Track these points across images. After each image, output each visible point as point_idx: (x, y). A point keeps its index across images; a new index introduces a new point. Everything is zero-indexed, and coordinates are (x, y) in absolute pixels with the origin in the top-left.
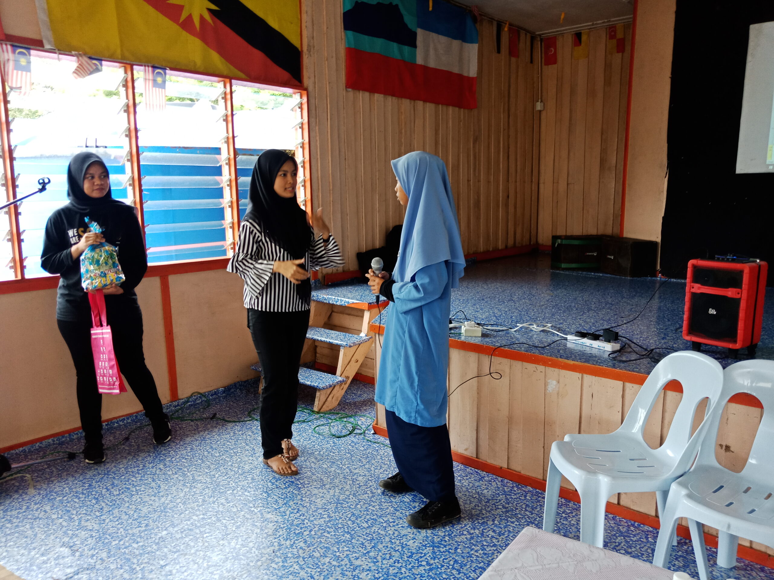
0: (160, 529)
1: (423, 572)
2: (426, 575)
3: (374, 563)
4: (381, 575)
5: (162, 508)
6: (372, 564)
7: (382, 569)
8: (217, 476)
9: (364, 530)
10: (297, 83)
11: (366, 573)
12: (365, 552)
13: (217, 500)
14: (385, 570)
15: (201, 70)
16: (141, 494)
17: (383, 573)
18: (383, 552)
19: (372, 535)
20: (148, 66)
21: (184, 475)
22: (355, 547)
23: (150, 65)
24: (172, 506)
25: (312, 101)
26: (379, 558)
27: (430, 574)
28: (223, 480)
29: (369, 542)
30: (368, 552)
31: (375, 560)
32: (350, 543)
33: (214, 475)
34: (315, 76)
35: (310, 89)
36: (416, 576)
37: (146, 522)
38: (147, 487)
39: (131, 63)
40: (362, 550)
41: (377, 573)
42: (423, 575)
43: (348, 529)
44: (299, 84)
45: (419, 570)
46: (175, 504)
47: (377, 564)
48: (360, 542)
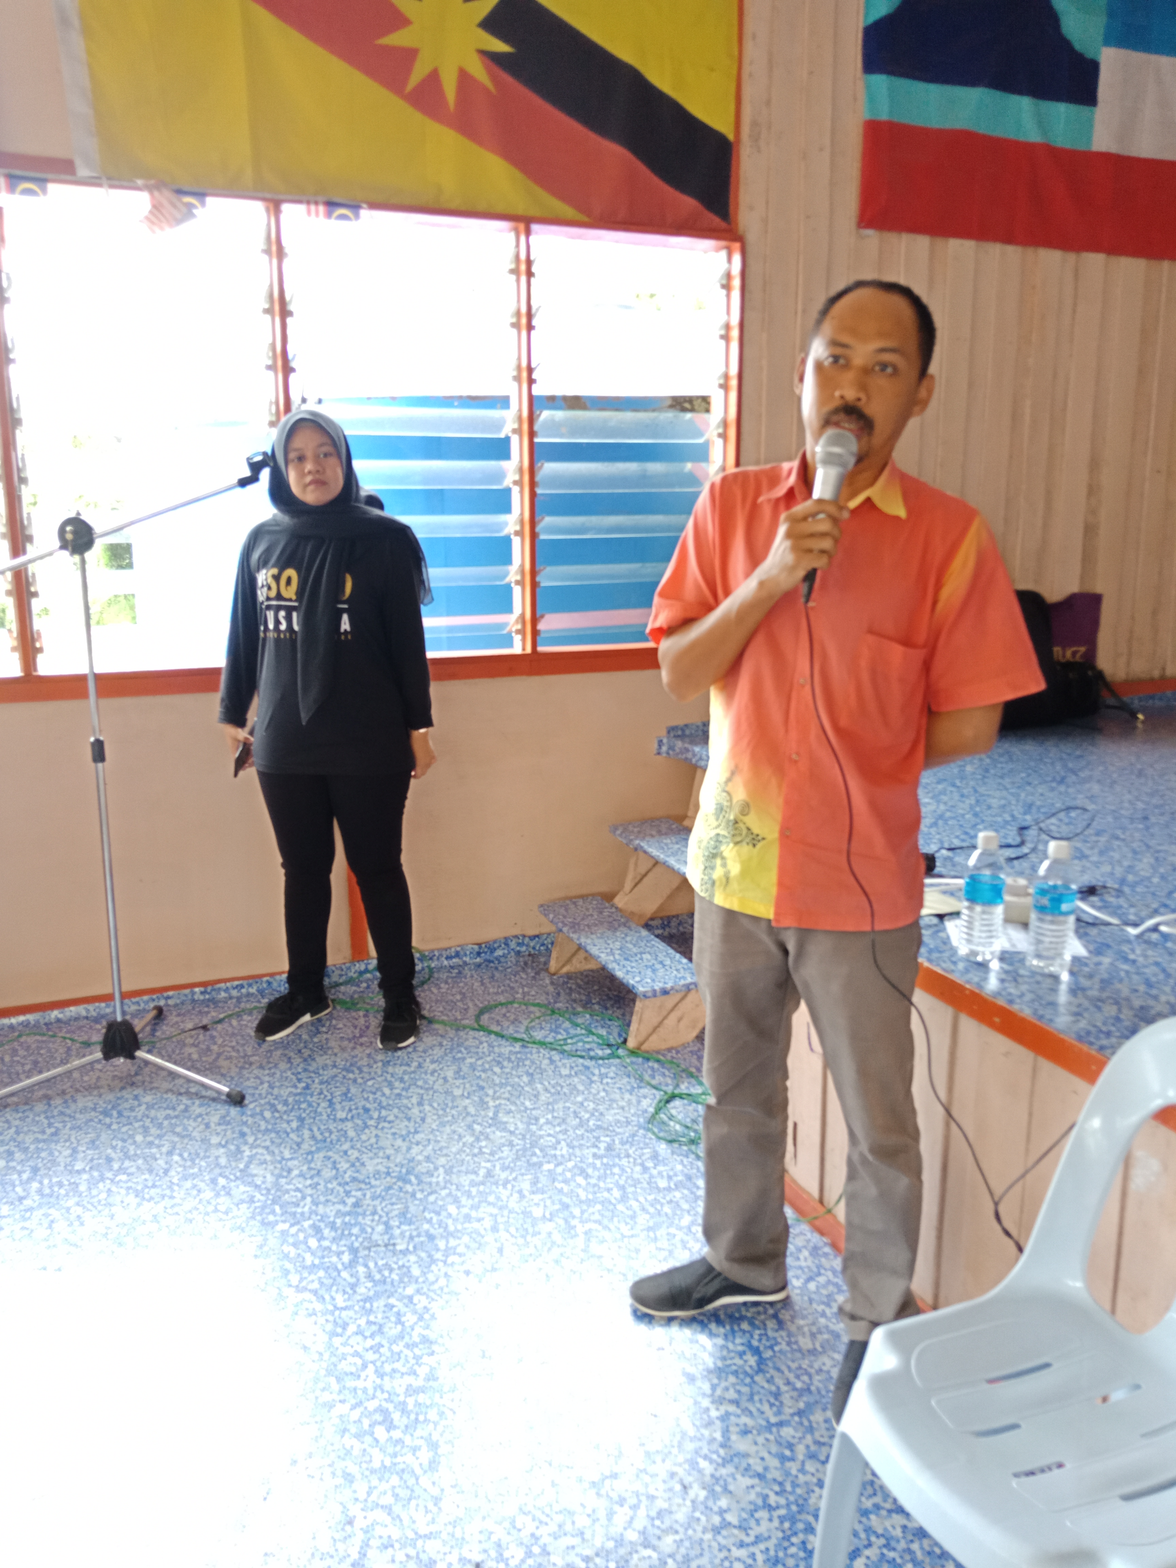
0: (376, 1217)
1: (898, 1532)
2: (903, 1545)
3: (783, 1459)
4: (783, 1501)
5: (404, 1171)
6: (774, 1463)
7: (795, 1485)
8: (542, 1121)
9: (798, 1355)
10: (716, 221)
11: (749, 1482)
12: (773, 1420)
13: (515, 1179)
14: (799, 1491)
15: (453, 206)
16: (383, 1128)
17: (792, 1498)
18: (817, 1435)
19: (810, 1376)
20: (316, 203)
21: (483, 1104)
22: (756, 1398)
23: (320, 199)
24: (424, 1170)
25: (755, 267)
26: (801, 1450)
27: (915, 1547)
28: (549, 1135)
29: (795, 1394)
30: (780, 1424)
31: (787, 1453)
32: (748, 1380)
33: (537, 1119)
34: (767, 203)
35: (751, 237)
36: (873, 1539)
37: (359, 1194)
38: (401, 1115)
39: (277, 197)
40: (769, 1413)
41: (777, 1493)
42: (893, 1544)
43: (760, 1340)
44: (723, 225)
45: (888, 1524)
46: (432, 1166)
47: (788, 1464)
48: (773, 1388)
